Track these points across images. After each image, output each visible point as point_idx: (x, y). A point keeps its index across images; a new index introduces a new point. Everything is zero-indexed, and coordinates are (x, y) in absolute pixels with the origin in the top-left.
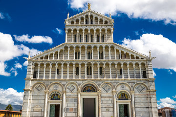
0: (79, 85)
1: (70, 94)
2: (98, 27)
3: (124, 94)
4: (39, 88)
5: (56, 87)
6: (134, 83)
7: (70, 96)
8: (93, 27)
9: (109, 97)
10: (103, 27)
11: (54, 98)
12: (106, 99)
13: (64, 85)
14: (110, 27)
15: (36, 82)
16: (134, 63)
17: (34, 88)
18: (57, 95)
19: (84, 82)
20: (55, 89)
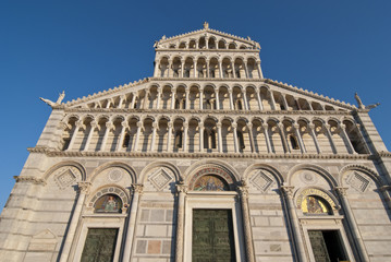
0: (183, 168)
1: (155, 196)
2: (227, 54)
4: (67, 178)
5: (115, 175)
6: (339, 165)
7: (153, 203)
8: (215, 54)
9: (272, 207)
10: (238, 54)
12: (265, 212)
13: (139, 170)
14: (253, 54)
15: (59, 159)
16: (325, 119)
17: (52, 176)
18: (115, 197)
19: (198, 161)
20: (112, 181)
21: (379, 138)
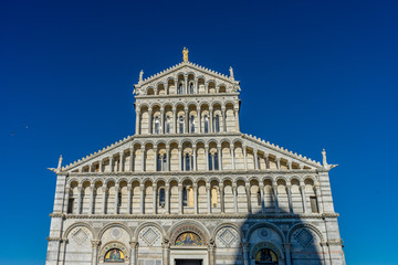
0: (166, 228)
1: (147, 249)
2: (205, 99)
3: (269, 250)
4: (80, 235)
5: (116, 234)
6: (290, 224)
7: (146, 255)
8: (194, 100)
10: (217, 99)
11: (111, 258)
12: (227, 262)
13: (133, 229)
14: (231, 98)
15: (73, 221)
16: (288, 178)
17: (69, 234)
19: (177, 221)
20: (114, 238)
21: (331, 198)
